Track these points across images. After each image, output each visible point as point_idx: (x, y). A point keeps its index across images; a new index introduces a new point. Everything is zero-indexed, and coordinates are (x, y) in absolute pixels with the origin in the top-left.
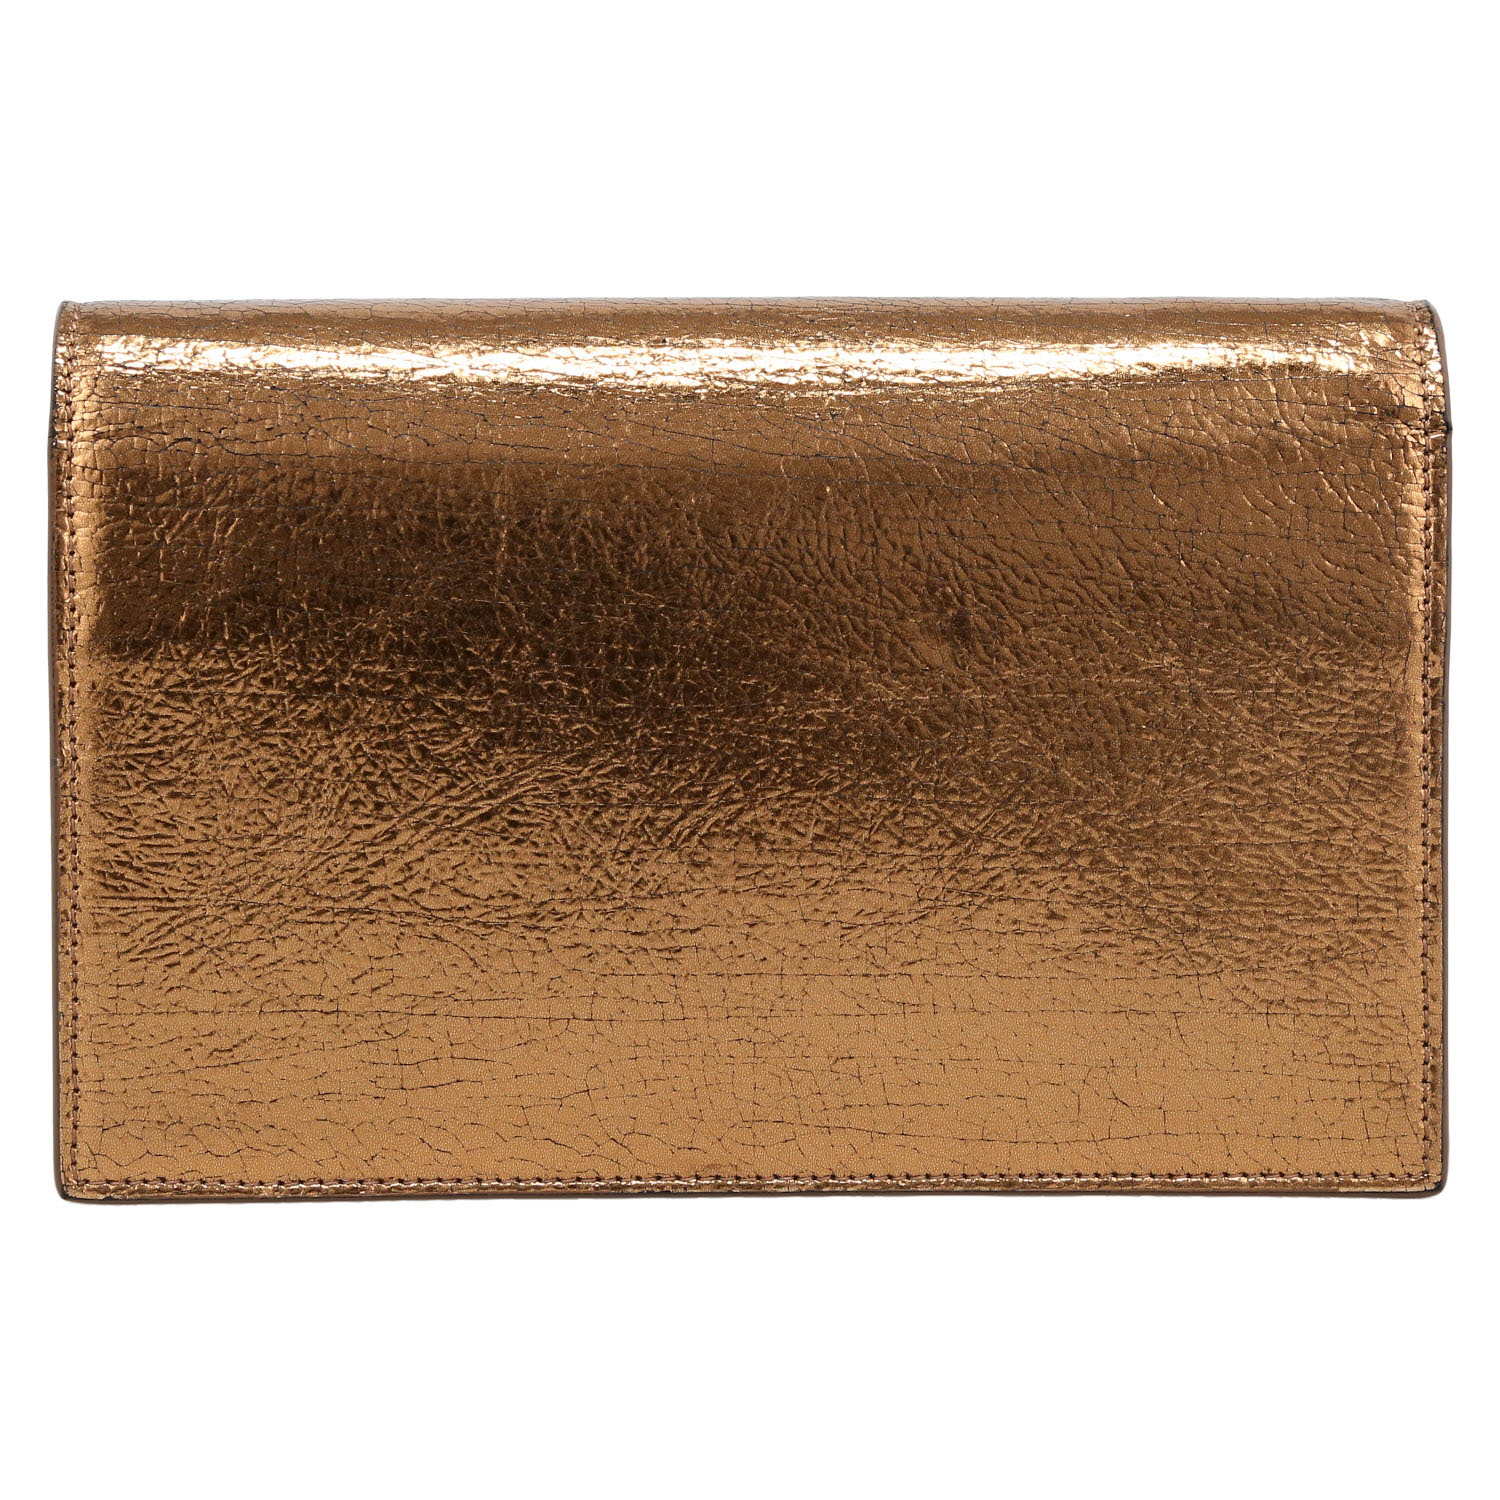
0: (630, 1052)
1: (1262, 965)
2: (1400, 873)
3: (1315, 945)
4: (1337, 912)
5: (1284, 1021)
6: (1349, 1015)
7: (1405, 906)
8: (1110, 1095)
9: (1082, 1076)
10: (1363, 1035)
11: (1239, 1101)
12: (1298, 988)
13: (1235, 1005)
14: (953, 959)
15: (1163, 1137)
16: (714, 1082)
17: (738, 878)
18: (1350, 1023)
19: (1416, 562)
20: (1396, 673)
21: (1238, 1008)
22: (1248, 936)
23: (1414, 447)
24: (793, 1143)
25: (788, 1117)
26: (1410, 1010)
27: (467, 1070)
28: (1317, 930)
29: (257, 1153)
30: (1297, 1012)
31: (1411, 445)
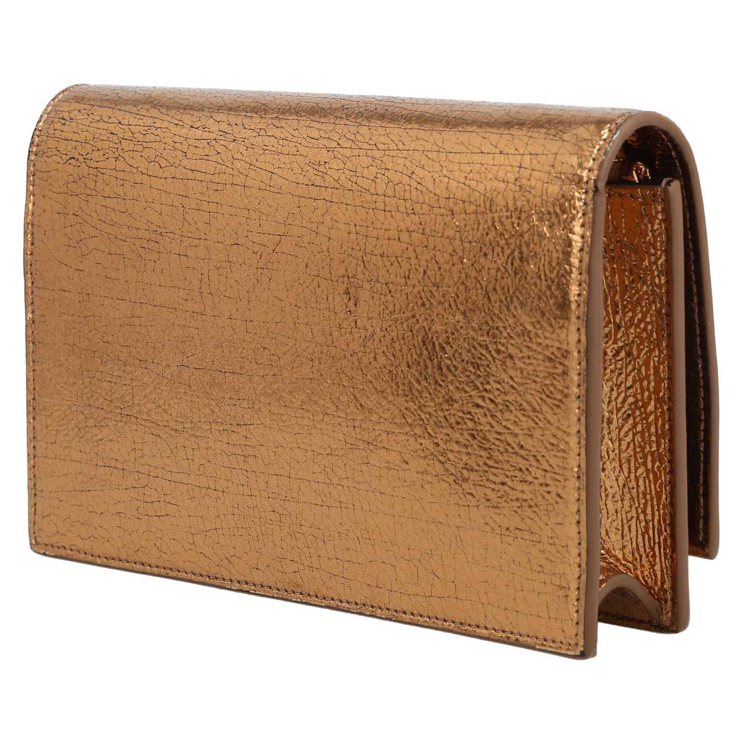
0: (230, 510)
1: (499, 505)
2: (566, 459)
3: (525, 497)
4: (536, 478)
5: (510, 540)
6: (540, 542)
7: (568, 479)
8: (431, 570)
9: (418, 557)
10: (548, 555)
11: (489, 585)
12: (515, 521)
13: (486, 526)
14: (361, 479)
15: (455, 600)
16: (265, 533)
17: (271, 420)
18: (540, 546)
19: (574, 269)
20: (563, 336)
21: (487, 528)
22: (493, 486)
23: (578, 200)
24: (298, 573)
25: (296, 559)
26: (570, 543)
27: (171, 509)
28: (525, 487)
29: (95, 540)
30: (515, 536)
31: (576, 198)
